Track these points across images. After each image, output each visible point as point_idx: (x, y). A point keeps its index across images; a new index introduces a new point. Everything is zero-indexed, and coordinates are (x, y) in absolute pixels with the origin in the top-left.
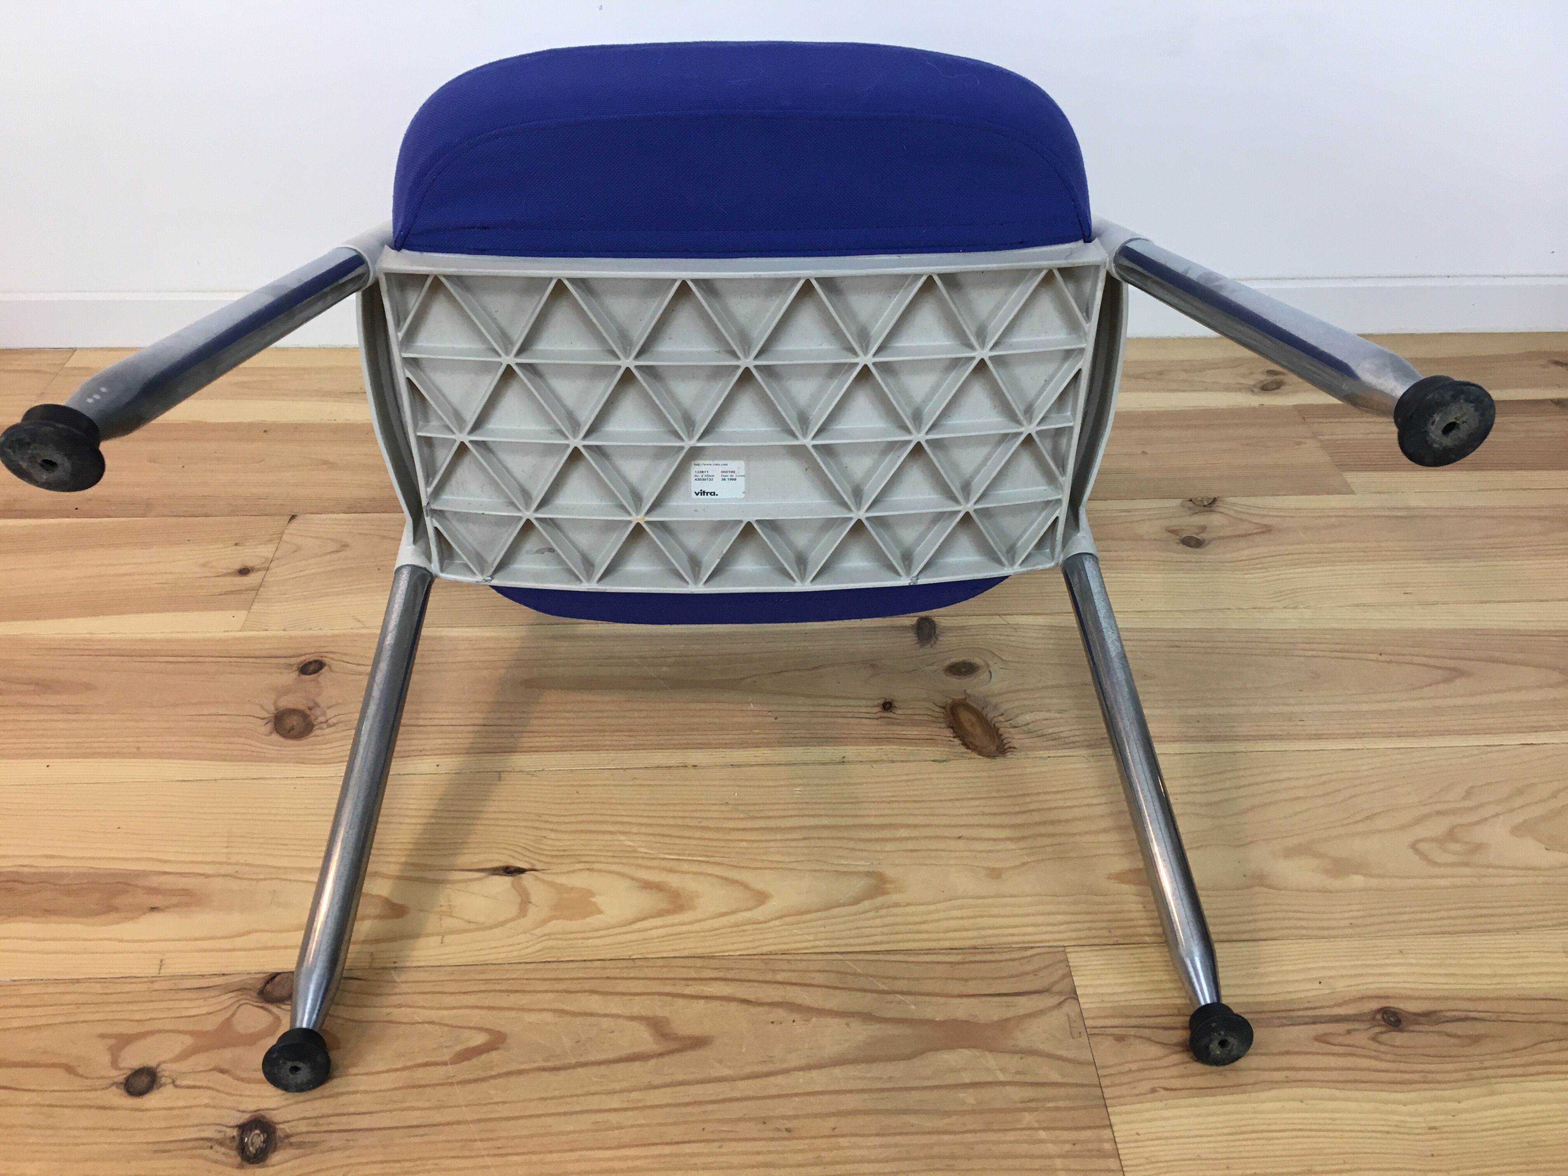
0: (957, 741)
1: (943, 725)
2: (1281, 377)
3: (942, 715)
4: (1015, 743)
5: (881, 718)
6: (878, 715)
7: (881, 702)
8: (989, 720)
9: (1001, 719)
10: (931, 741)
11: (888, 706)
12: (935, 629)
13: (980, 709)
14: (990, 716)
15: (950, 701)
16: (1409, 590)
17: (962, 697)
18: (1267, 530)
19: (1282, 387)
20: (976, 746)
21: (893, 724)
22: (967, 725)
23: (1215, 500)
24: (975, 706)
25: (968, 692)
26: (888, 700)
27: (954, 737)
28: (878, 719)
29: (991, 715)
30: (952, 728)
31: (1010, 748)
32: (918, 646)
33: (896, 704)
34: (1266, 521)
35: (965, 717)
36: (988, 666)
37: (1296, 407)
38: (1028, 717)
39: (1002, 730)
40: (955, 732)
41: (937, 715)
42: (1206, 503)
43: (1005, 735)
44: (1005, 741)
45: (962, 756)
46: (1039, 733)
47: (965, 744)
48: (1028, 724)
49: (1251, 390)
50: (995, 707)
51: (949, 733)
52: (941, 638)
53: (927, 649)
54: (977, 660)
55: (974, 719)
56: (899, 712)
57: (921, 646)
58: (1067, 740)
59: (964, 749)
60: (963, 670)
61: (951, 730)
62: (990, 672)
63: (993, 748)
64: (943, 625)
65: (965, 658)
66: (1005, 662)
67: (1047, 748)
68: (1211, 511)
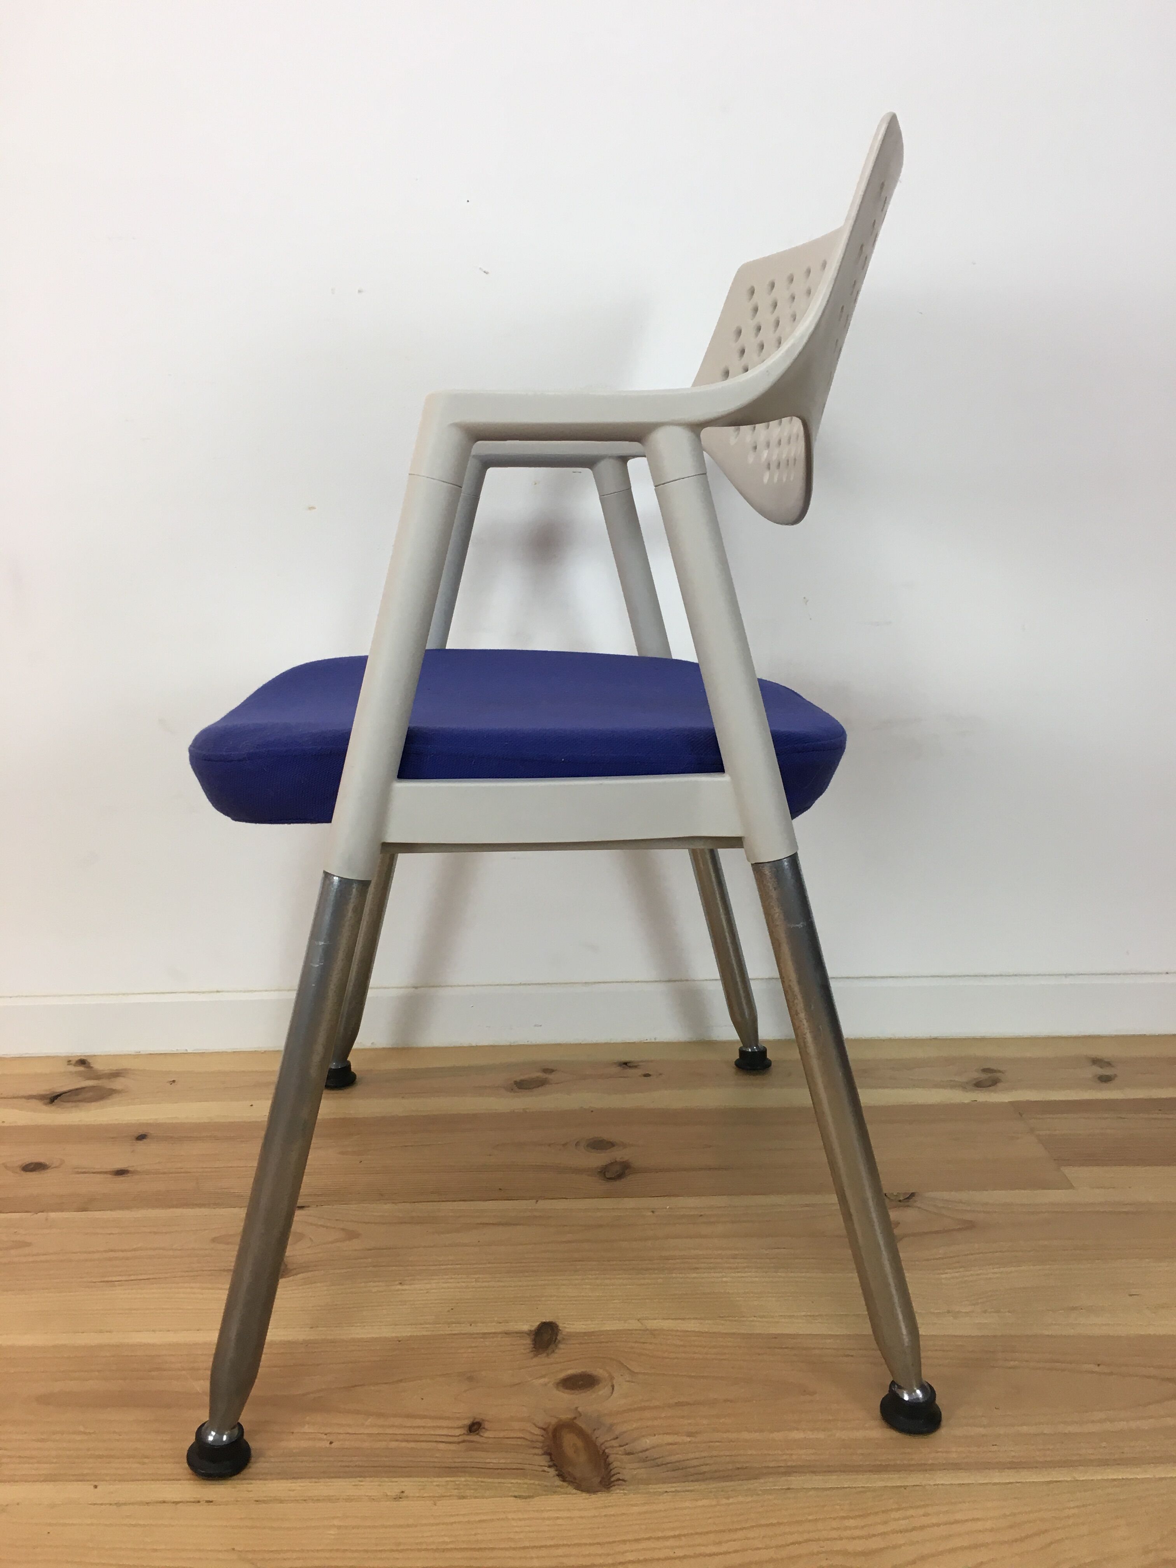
0: (552, 1472)
1: (540, 1451)
2: (998, 1075)
3: (541, 1438)
4: (626, 1474)
5: (464, 1441)
6: (461, 1438)
7: (468, 1422)
8: (598, 1444)
9: (615, 1443)
10: (518, 1471)
11: (476, 1427)
12: (557, 1335)
13: (588, 1431)
14: (600, 1440)
15: (554, 1421)
16: (1133, 1291)
17: (570, 1416)
18: (970, 1226)
19: (999, 1084)
20: (575, 1479)
21: (476, 1449)
22: (569, 1451)
23: (913, 1195)
24: (583, 1426)
25: (580, 1409)
26: (477, 1420)
27: (550, 1467)
28: (459, 1443)
29: (602, 1438)
30: (550, 1454)
31: (619, 1480)
32: (531, 1355)
33: (487, 1425)
34: (968, 1217)
35: (569, 1441)
36: (612, 1378)
37: (1011, 1103)
38: (648, 1442)
39: (611, 1459)
40: (552, 1460)
41: (535, 1438)
42: (901, 1199)
43: (615, 1464)
44: (613, 1472)
45: (551, 1491)
46: (659, 1461)
47: (562, 1476)
48: (647, 1450)
49: (963, 1087)
50: (610, 1428)
51: (543, 1461)
52: (561, 1346)
53: (542, 1359)
54: (599, 1372)
55: (580, 1443)
56: (486, 1434)
57: (536, 1356)
58: (692, 1470)
59: (558, 1482)
60: (581, 1383)
61: (548, 1457)
62: (613, 1387)
63: (597, 1480)
64: (567, 1330)
65: (583, 1370)
66: (633, 1373)
67: (664, 1481)
68: (908, 1206)
